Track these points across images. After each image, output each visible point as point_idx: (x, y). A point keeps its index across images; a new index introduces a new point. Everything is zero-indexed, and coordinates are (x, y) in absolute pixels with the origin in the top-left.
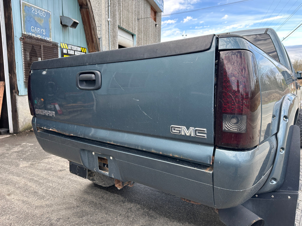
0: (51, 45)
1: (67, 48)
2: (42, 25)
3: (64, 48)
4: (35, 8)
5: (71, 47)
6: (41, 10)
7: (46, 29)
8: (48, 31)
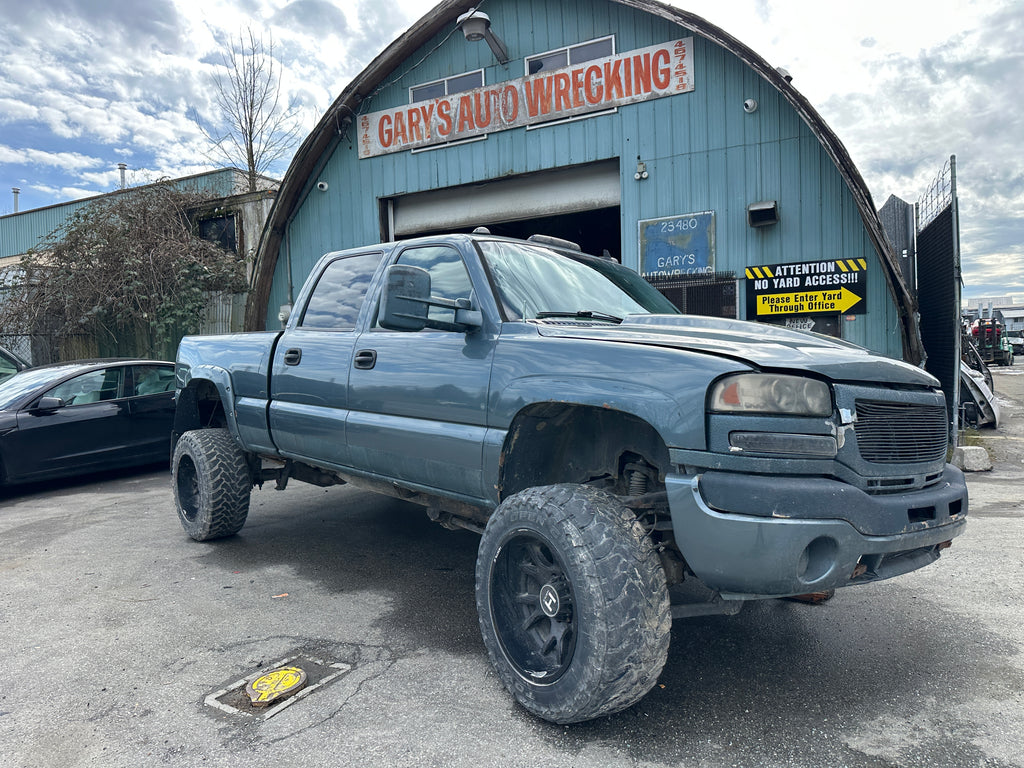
0: (711, 282)
1: (770, 275)
2: (685, 247)
3: (757, 278)
4: (669, 220)
5: (789, 270)
6: (682, 219)
7: (696, 252)
8: (705, 253)
